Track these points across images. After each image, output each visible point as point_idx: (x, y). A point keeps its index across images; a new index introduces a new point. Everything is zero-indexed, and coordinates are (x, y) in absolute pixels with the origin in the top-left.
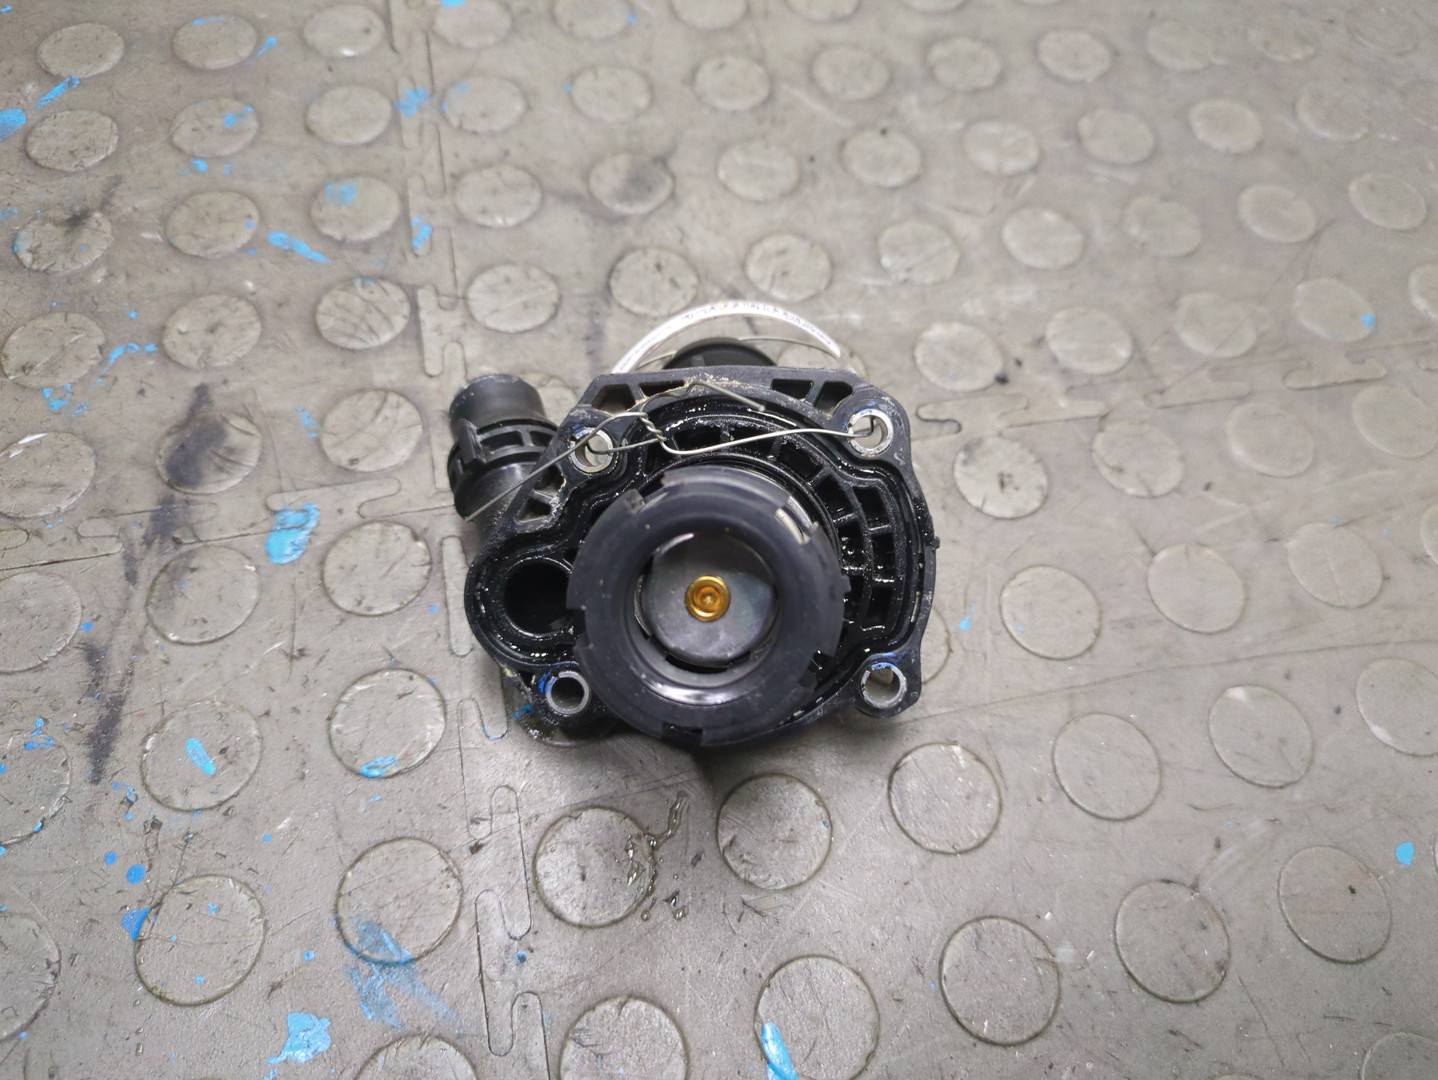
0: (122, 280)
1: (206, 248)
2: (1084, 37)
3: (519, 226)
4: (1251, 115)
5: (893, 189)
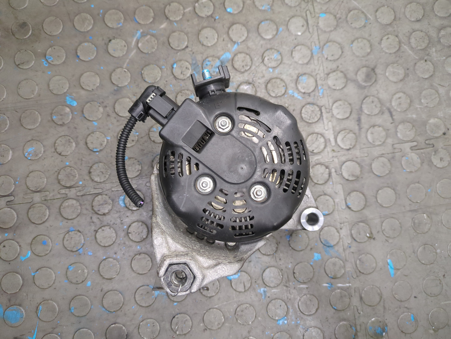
1: (276, 95)
3: (342, 89)
5: (426, 79)
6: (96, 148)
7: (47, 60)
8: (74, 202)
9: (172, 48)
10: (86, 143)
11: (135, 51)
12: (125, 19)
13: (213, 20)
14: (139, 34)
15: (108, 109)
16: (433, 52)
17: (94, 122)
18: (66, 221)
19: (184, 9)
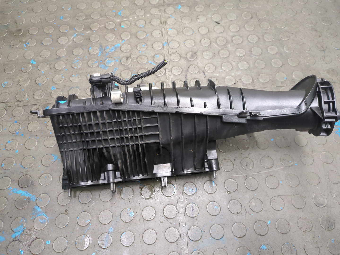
0: (133, 66)
1: (142, 63)
2: (255, 36)
3: (178, 61)
4: (277, 48)
5: (225, 58)
6: (40, 83)
7: (26, 44)
8: (21, 108)
9: (91, 41)
10: (36, 81)
11: (71, 42)
12: (70, 29)
13: (114, 30)
14: (75, 35)
15: (51, 66)
16: (229, 46)
17: (42, 72)
18: (14, 117)
19: (100, 25)
